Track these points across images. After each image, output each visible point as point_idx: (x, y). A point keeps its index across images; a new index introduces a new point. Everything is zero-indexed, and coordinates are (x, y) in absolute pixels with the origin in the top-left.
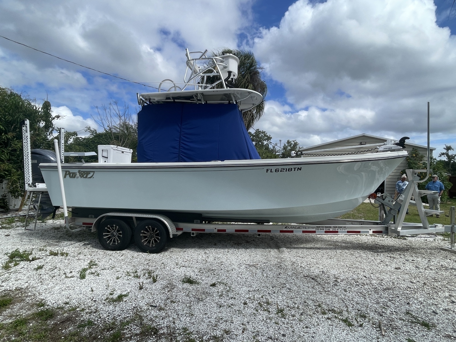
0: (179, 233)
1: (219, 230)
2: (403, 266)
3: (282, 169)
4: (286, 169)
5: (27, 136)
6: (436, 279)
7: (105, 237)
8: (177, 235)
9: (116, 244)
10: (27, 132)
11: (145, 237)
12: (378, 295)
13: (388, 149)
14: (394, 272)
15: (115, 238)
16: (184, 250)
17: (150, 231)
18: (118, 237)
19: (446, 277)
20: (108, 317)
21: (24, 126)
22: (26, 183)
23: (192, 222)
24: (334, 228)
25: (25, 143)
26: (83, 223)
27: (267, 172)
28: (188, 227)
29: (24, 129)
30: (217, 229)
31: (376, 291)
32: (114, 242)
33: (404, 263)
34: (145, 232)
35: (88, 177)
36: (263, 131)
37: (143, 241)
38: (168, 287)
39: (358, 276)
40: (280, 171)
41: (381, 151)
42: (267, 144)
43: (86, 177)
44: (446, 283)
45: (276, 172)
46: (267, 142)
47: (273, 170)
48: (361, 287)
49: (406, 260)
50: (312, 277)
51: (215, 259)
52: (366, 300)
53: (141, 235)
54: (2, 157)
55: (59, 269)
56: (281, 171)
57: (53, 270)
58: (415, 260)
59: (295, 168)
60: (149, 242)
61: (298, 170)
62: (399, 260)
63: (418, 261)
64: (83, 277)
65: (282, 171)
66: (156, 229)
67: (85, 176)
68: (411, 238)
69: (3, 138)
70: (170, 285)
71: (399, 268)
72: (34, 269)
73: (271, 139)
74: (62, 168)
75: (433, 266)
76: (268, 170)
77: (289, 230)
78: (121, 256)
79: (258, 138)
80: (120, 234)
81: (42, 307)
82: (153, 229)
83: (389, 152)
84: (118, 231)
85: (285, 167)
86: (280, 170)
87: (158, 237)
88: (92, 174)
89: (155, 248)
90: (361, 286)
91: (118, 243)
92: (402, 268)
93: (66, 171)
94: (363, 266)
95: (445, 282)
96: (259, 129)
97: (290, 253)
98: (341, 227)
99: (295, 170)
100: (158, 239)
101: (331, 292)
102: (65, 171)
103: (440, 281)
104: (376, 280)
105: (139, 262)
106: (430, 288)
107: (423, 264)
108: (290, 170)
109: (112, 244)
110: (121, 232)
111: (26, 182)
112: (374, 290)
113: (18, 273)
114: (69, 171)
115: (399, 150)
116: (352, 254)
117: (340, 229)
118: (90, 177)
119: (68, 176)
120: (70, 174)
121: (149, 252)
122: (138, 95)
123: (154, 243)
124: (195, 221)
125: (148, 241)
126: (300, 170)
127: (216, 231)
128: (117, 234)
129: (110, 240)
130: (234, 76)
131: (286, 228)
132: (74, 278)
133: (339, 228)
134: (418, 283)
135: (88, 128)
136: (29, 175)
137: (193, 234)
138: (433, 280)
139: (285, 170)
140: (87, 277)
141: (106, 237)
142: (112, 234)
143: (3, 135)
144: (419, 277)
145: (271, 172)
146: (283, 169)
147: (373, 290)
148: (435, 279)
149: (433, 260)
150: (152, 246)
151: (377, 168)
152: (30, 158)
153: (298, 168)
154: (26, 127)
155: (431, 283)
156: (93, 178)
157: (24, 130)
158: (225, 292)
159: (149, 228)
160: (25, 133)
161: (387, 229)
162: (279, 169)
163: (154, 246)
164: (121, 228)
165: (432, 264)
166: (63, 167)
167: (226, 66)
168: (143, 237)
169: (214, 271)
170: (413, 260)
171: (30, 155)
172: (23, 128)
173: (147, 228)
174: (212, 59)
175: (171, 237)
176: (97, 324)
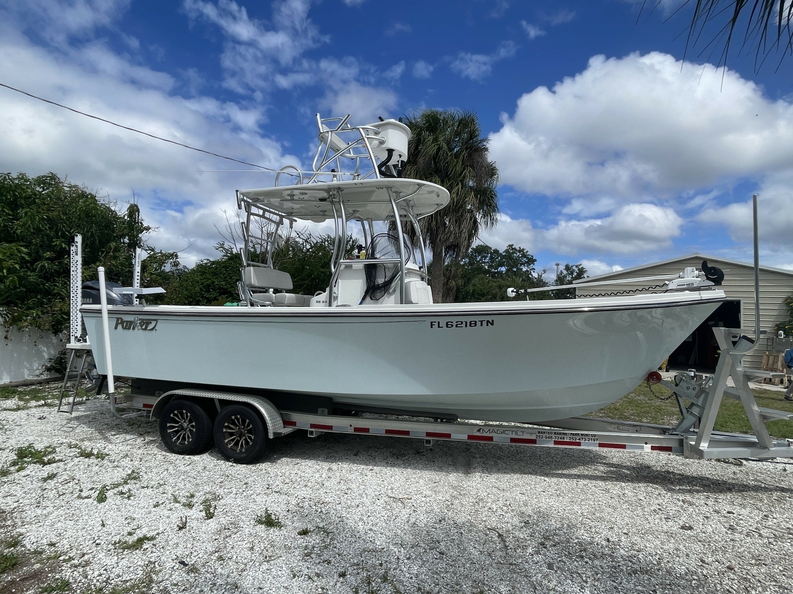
0: (288, 430)
1: (356, 429)
2: (701, 523)
3: (458, 323)
4: (466, 322)
5: (77, 261)
6: (760, 560)
7: (169, 431)
8: (282, 433)
9: (186, 443)
10: (77, 254)
11: (231, 434)
12: (613, 583)
13: (685, 287)
14: (674, 535)
15: (186, 433)
16: (298, 460)
17: (239, 424)
18: (191, 431)
19: (784, 555)
20: (98, 578)
21: (73, 246)
22: (72, 336)
23: (313, 411)
24: (572, 436)
25: (73, 271)
26: (144, 404)
27: (432, 327)
28: (304, 420)
29: (72, 250)
30: (353, 428)
31: (614, 574)
32: (184, 438)
33: (707, 518)
34: (230, 425)
35: (148, 329)
36: (520, 248)
37: (227, 440)
38: (229, 529)
39: (593, 538)
40: (454, 326)
41: (672, 290)
42: (527, 271)
43: (146, 329)
44: (780, 571)
45: (447, 327)
46: (527, 268)
47: (443, 324)
48: (587, 562)
49: (715, 511)
50: (500, 532)
51: (340, 482)
52: (583, 591)
53: (224, 430)
54: (62, 291)
55: (77, 482)
56: (456, 326)
57: (67, 483)
58: (734, 512)
59: (482, 322)
60: (237, 444)
61: (487, 325)
62: (699, 510)
63: (740, 515)
64: (102, 499)
65: (458, 326)
66: (247, 421)
67: (144, 327)
68: (755, 462)
69: (66, 262)
70: (233, 526)
71: (690, 528)
72: (42, 478)
73: (535, 263)
74: (108, 313)
75: (769, 528)
76: (433, 323)
77: (485, 434)
78: (188, 465)
79: (511, 260)
80: (192, 426)
81: (12, 548)
82: (244, 422)
83: (687, 292)
84: (190, 421)
85: (463, 319)
86: (455, 324)
87: (251, 436)
88: (153, 324)
89: (244, 455)
90: (588, 560)
91: (188, 442)
92: (698, 527)
93: (118, 319)
94: (615, 516)
95: (777, 568)
96: (513, 245)
97: (485, 479)
98: (587, 435)
99: (482, 325)
100: (250, 438)
101: (521, 567)
102: (116, 318)
103: (766, 565)
104: (626, 550)
105: (209, 478)
106: (736, 578)
107: (749, 523)
108: (473, 324)
109: (179, 444)
110: (194, 424)
111: (71, 334)
112: (611, 570)
113: (14, 484)
114: (121, 318)
115: (708, 288)
116: (607, 491)
117: (584, 439)
118: (152, 330)
119: (120, 327)
120: (122, 323)
121: (233, 462)
122: (238, 193)
123: (244, 446)
124: (320, 410)
125: (235, 441)
126: (492, 324)
127: (351, 431)
128: (189, 426)
129: (177, 436)
130: (400, 157)
131: (479, 430)
132: (89, 499)
133: (583, 437)
134: (717, 563)
135: (220, 244)
136: (77, 322)
137: (312, 433)
138: (753, 562)
139: (464, 323)
140: (109, 500)
141: (172, 430)
142: (181, 426)
143: (66, 258)
144: (725, 552)
145: (439, 327)
146: (460, 323)
147: (609, 570)
148: (759, 558)
149: (775, 516)
150: (241, 451)
151: (675, 322)
152: (80, 295)
153: (488, 322)
154: (77, 246)
155: (745, 567)
156: (156, 330)
157: (74, 251)
158: (319, 548)
159: (238, 420)
160: (74, 255)
161: (681, 442)
162: (452, 322)
163: (243, 450)
164: (195, 417)
165: (770, 523)
166: (110, 312)
167: (383, 141)
168: (227, 435)
169: (325, 505)
170: (729, 512)
171: (80, 291)
172: (72, 248)
173: (233, 418)
174: (358, 129)
175: (271, 436)
176: (74, 588)
